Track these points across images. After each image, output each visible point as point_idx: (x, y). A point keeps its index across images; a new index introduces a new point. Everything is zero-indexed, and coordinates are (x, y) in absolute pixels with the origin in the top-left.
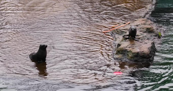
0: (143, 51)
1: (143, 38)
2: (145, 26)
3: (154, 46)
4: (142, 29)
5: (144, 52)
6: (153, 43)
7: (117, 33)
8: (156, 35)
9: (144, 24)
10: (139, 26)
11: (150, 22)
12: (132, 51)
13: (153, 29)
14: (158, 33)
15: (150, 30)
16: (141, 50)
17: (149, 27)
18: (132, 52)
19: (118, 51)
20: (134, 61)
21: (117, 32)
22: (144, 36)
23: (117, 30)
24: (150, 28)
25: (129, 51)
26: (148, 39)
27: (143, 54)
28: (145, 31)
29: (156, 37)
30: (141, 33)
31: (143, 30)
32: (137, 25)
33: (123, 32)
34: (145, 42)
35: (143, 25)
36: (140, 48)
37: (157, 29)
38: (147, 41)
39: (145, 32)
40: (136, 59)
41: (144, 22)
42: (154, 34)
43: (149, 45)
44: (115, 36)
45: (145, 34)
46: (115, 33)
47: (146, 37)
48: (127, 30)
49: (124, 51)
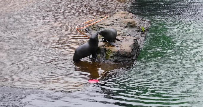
0: (124, 50)
1: (124, 34)
3: (137, 43)
4: (122, 24)
5: (125, 50)
6: (135, 39)
7: (93, 29)
8: (139, 30)
9: (125, 18)
10: (120, 20)
11: (131, 15)
12: (111, 49)
13: (135, 23)
14: (141, 28)
15: (132, 24)
16: (122, 48)
17: (130, 21)
18: (111, 51)
20: (114, 61)
21: (94, 27)
22: (125, 31)
23: (93, 25)
24: (132, 22)
25: (108, 50)
26: (130, 35)
27: (124, 53)
28: (126, 25)
29: (138, 33)
30: (122, 28)
31: (124, 24)
32: (116, 19)
33: (101, 27)
34: (126, 39)
35: (123, 19)
36: (121, 46)
37: (140, 23)
38: (128, 38)
39: (126, 27)
40: (116, 58)
41: (124, 15)
42: (137, 29)
43: (131, 42)
44: (92, 32)
45: (126, 29)
46: (91, 29)
47: (127, 32)
48: (106, 25)
49: (102, 50)
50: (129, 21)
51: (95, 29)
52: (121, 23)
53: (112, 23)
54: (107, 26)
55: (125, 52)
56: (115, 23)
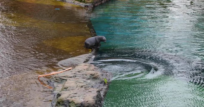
0: (87, 101)
1: (87, 86)
2: (88, 71)
3: (100, 95)
4: (85, 76)
5: (89, 102)
6: (98, 91)
7: (55, 81)
8: (102, 82)
9: (87, 70)
10: (82, 72)
11: (93, 67)
12: (74, 101)
13: (97, 75)
14: (103, 79)
15: (94, 76)
16: (85, 100)
17: (93, 72)
18: (74, 103)
19: (58, 102)
21: (56, 79)
22: (87, 83)
23: (55, 77)
24: (95, 74)
25: (71, 102)
26: (92, 87)
28: (89, 77)
29: (101, 84)
30: (85, 80)
31: (86, 76)
32: (79, 71)
33: (63, 79)
34: (89, 91)
35: (86, 71)
36: (84, 98)
37: (102, 75)
38: (91, 89)
39: (89, 79)
41: (87, 67)
42: (99, 81)
43: (94, 94)
44: (54, 84)
45: (89, 81)
46: (53, 81)
47: (89, 84)
48: (68, 77)
49: (66, 101)
50: (91, 73)
51: (57, 81)
52: (83, 75)
53: (74, 75)
54: (70, 78)
55: (88, 104)
56: (78, 75)
